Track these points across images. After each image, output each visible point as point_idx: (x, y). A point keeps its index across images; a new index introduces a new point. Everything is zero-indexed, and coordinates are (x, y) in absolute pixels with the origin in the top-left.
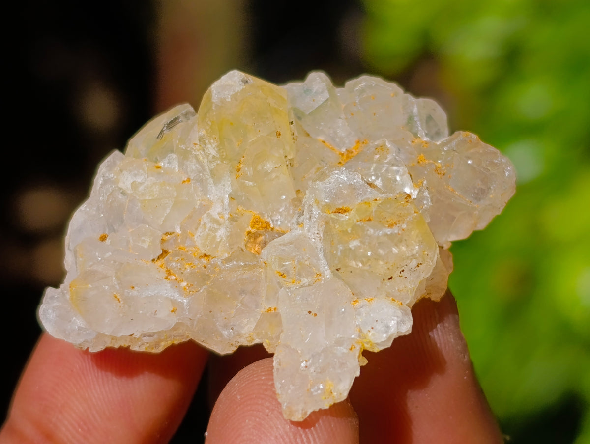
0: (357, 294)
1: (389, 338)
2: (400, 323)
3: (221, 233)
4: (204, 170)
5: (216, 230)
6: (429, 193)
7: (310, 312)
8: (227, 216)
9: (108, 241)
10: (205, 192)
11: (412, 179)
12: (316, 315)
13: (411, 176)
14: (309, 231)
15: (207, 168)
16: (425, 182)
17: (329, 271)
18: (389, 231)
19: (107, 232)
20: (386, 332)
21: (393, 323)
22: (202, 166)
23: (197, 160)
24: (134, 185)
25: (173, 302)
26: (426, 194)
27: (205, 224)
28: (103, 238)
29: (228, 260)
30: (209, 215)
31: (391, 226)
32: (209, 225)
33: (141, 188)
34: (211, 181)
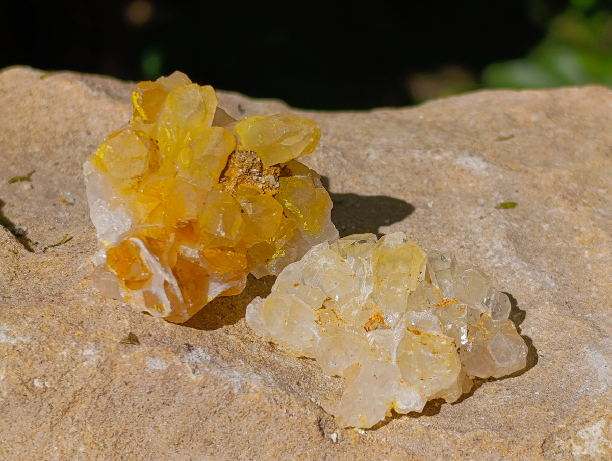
0: (404, 380)
1: (407, 409)
2: (416, 405)
3: (355, 312)
4: (364, 275)
5: (353, 310)
6: (472, 345)
7: (375, 376)
8: (363, 305)
9: (297, 288)
10: (360, 287)
11: (468, 333)
12: (377, 379)
13: (468, 331)
14: (395, 334)
15: (365, 274)
16: (473, 338)
17: (395, 360)
18: (431, 355)
19: (299, 283)
20: (407, 406)
21: (413, 403)
22: (364, 273)
23: (363, 268)
24: (325, 265)
25: (314, 335)
26: (471, 345)
27: (350, 303)
28: (296, 285)
29: (352, 328)
30: (354, 300)
31: (434, 353)
32: (351, 305)
33: (327, 269)
34: (365, 282)
